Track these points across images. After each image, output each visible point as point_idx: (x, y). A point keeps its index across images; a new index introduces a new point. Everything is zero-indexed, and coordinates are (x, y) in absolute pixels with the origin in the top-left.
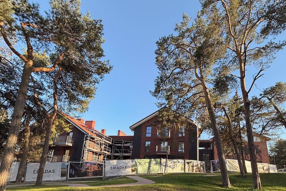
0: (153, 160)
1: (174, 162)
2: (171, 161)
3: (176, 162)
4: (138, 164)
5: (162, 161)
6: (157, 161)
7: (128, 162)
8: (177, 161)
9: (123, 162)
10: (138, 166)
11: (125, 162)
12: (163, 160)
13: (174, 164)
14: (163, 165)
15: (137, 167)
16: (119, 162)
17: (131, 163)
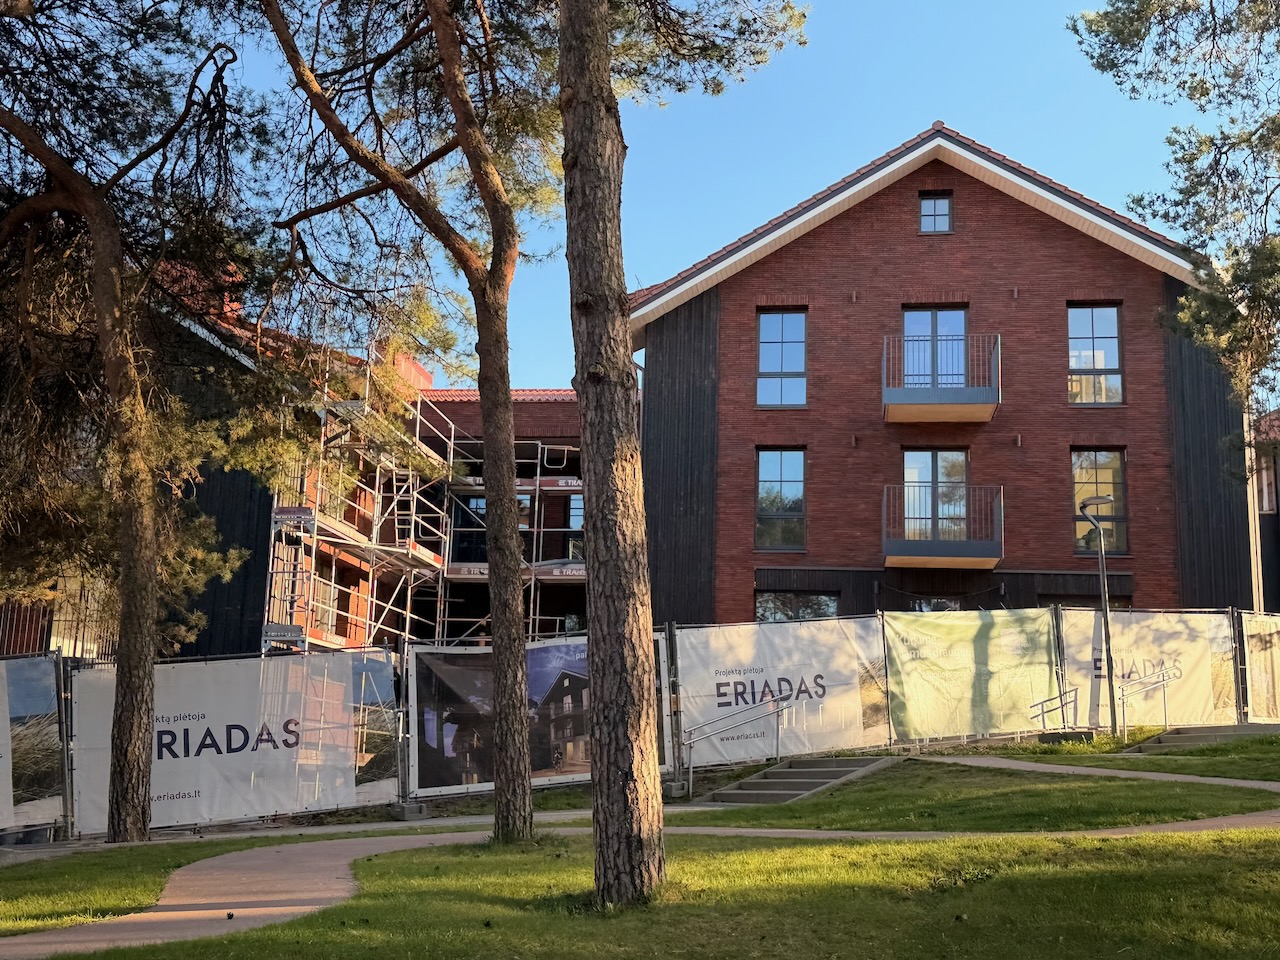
0: (1007, 625)
1: (1161, 638)
2: (1135, 628)
3: (1174, 635)
4: (901, 653)
5: (1065, 627)
6: (1029, 627)
7: (832, 639)
8: (1180, 627)
9: (797, 638)
10: (904, 677)
11: (813, 641)
12: (1079, 621)
13: (1156, 650)
14: (1076, 662)
15: (900, 683)
16: (771, 644)
17: (856, 647)
